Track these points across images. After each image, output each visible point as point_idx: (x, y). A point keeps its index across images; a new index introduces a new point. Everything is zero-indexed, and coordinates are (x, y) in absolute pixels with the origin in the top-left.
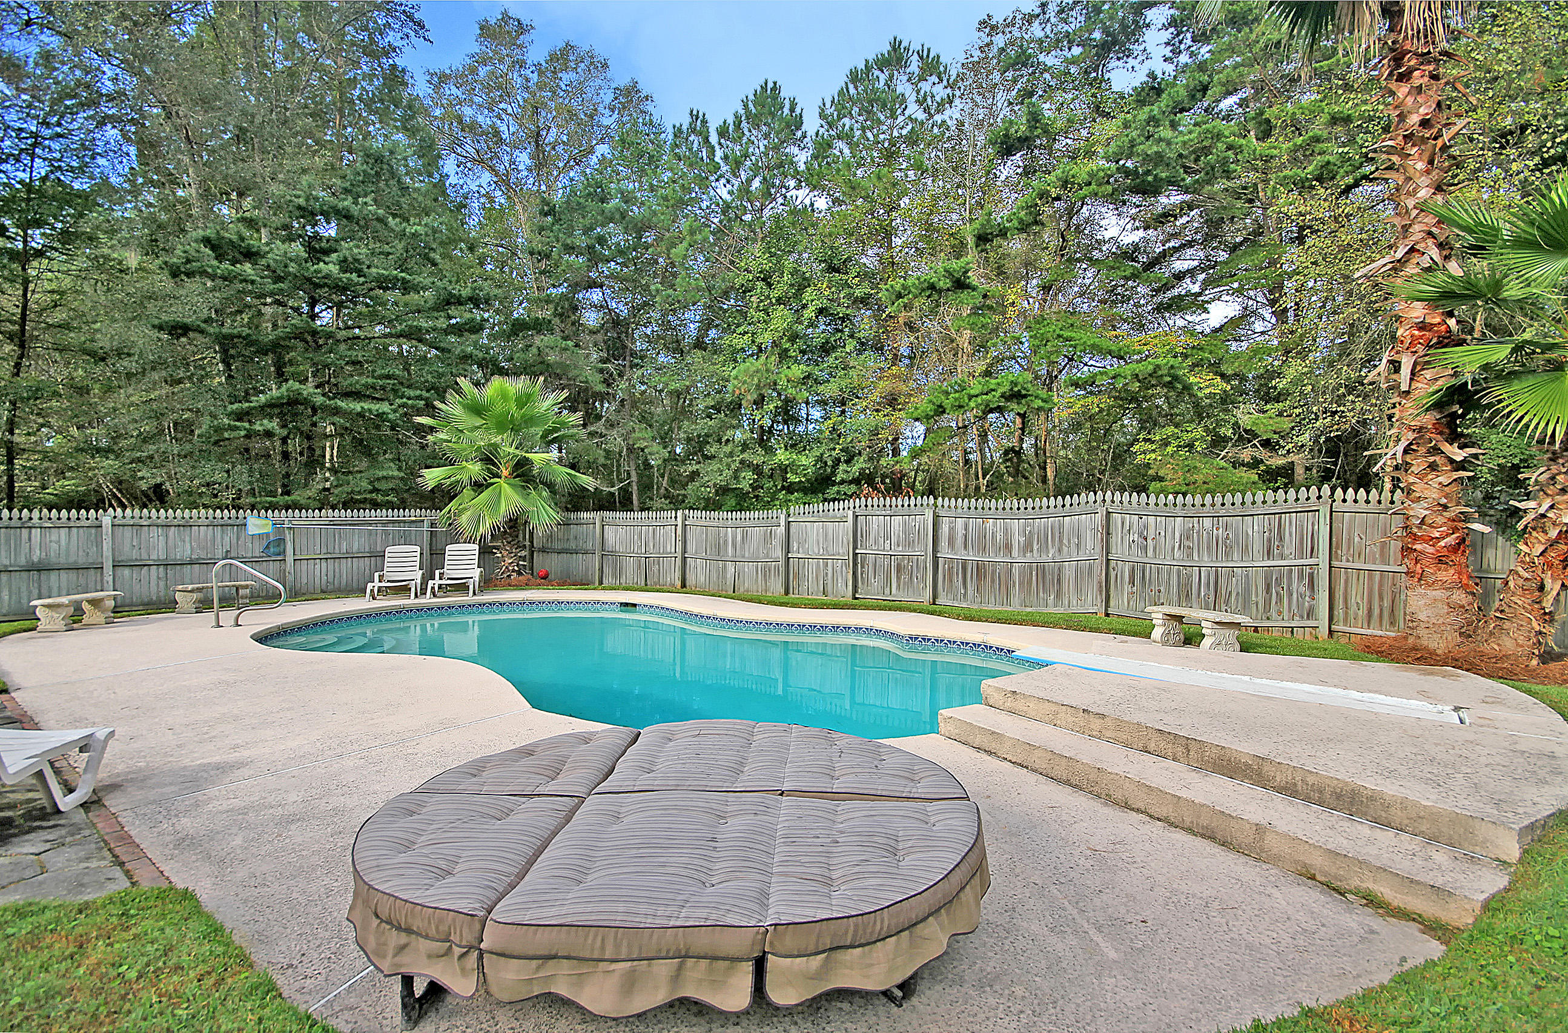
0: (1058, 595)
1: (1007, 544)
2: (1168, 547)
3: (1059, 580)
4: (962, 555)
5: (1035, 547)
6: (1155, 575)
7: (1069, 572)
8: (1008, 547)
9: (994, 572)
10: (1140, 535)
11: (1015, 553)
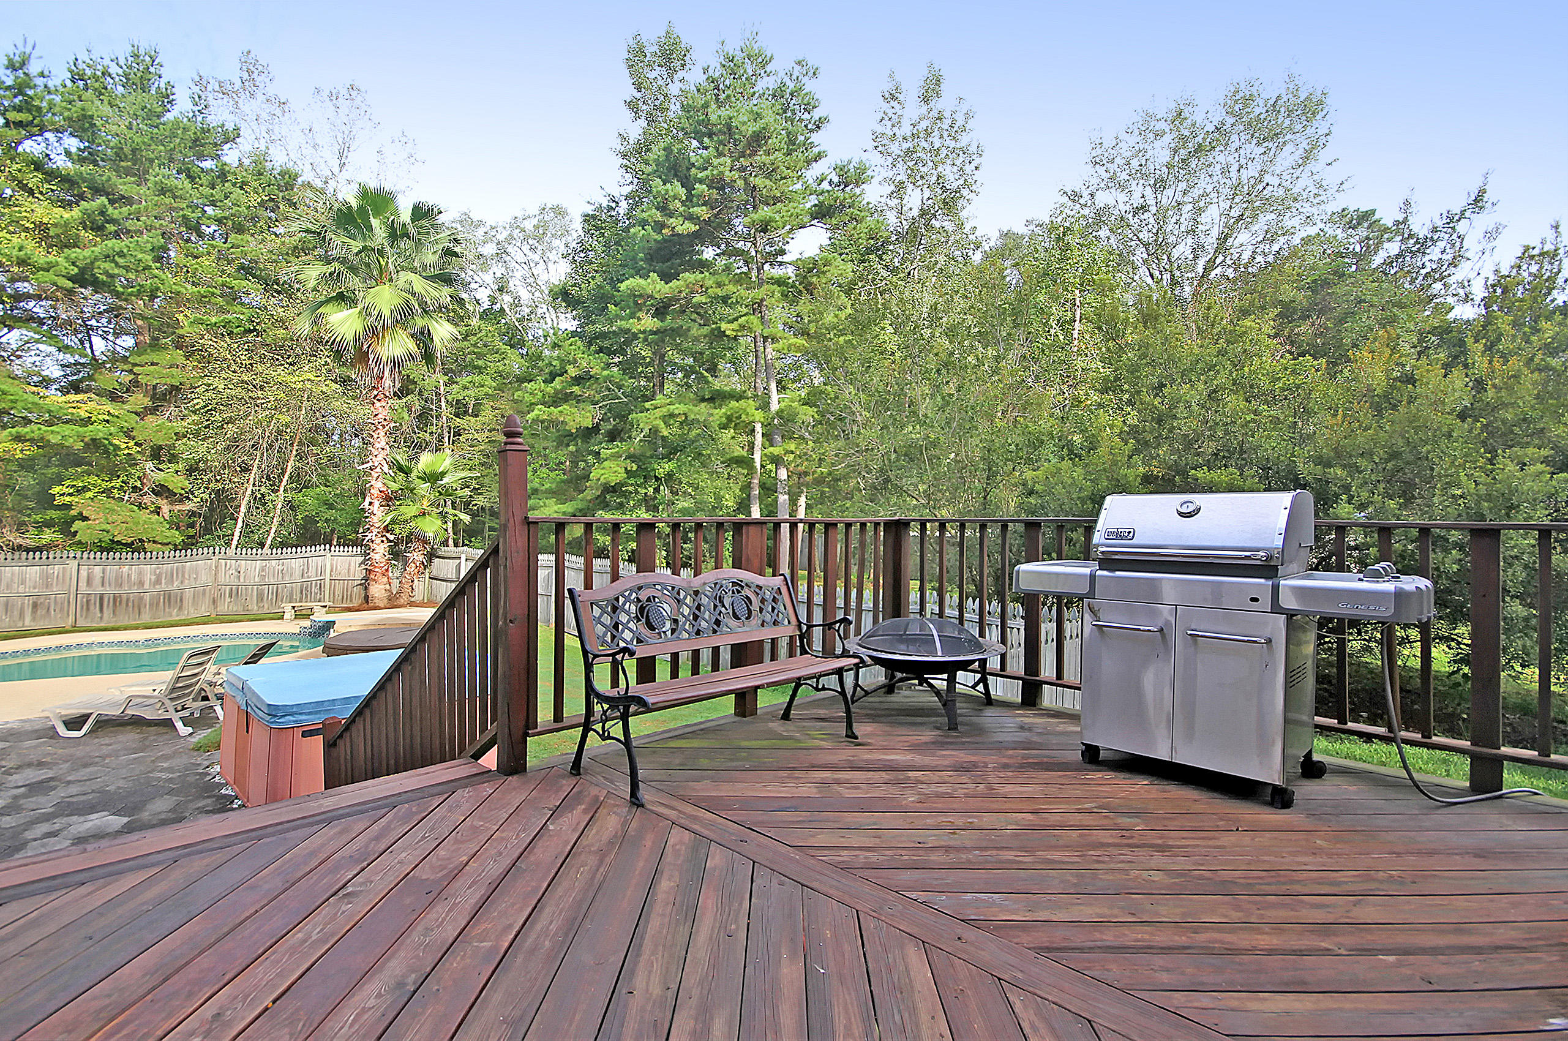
0: (180, 608)
1: (140, 581)
2: (252, 576)
3: (181, 600)
4: (100, 590)
5: (163, 581)
6: (244, 592)
7: (188, 594)
8: (141, 583)
9: (128, 600)
10: (236, 570)
11: (146, 586)
